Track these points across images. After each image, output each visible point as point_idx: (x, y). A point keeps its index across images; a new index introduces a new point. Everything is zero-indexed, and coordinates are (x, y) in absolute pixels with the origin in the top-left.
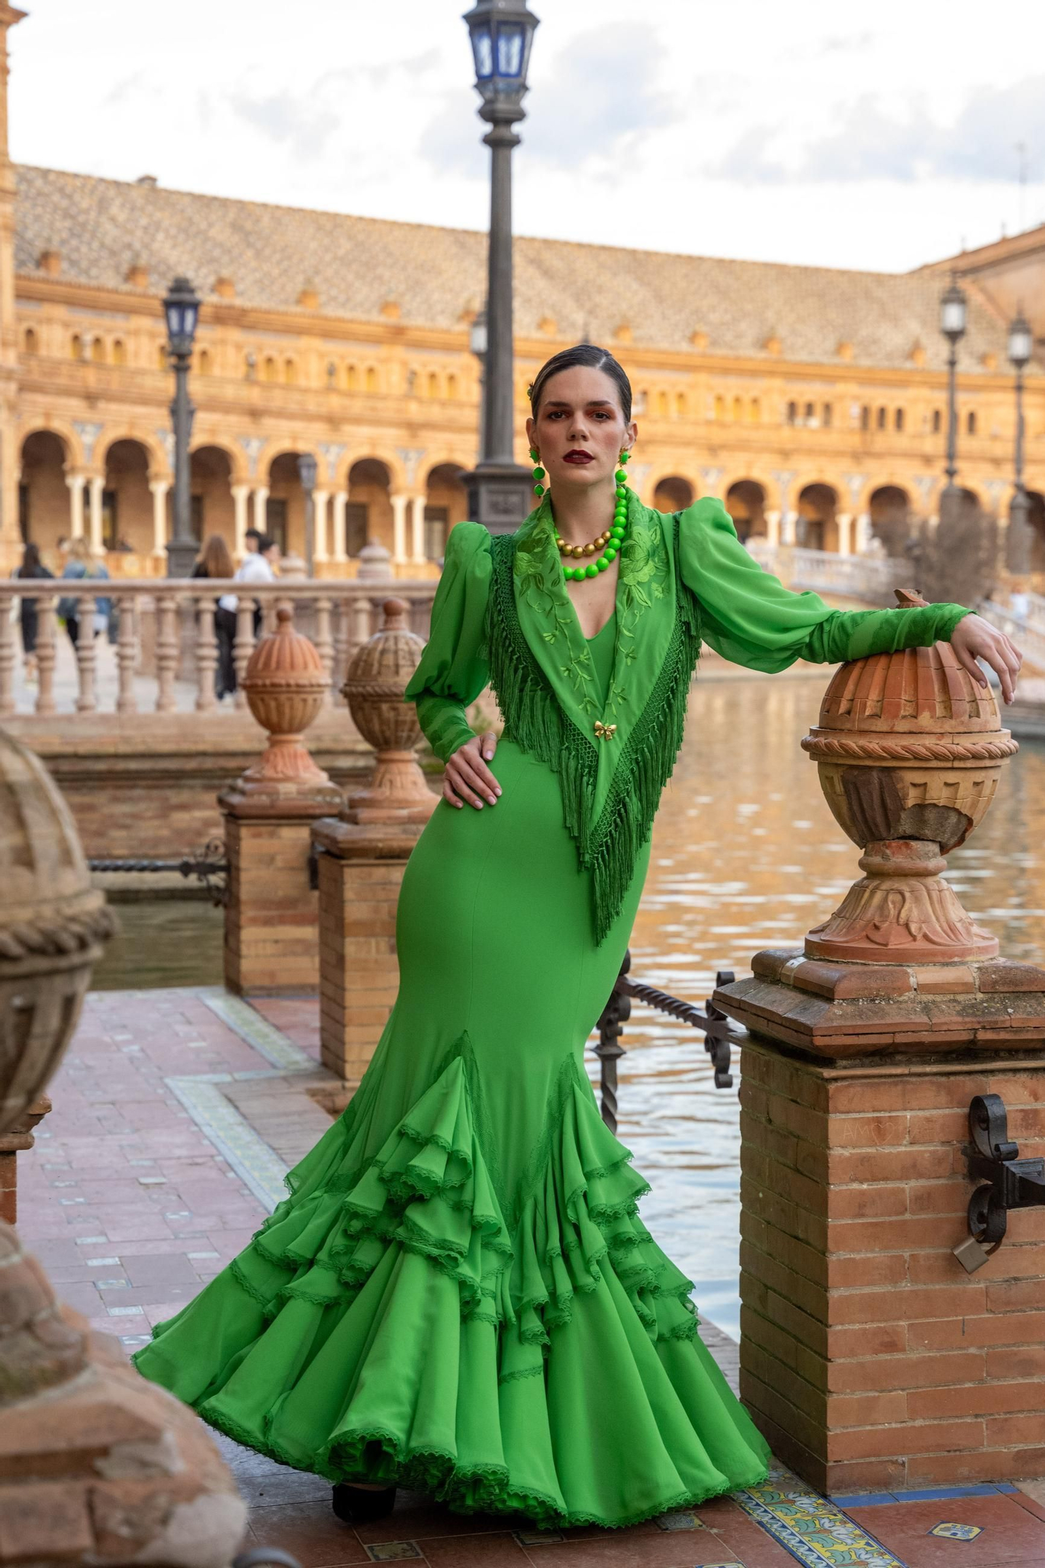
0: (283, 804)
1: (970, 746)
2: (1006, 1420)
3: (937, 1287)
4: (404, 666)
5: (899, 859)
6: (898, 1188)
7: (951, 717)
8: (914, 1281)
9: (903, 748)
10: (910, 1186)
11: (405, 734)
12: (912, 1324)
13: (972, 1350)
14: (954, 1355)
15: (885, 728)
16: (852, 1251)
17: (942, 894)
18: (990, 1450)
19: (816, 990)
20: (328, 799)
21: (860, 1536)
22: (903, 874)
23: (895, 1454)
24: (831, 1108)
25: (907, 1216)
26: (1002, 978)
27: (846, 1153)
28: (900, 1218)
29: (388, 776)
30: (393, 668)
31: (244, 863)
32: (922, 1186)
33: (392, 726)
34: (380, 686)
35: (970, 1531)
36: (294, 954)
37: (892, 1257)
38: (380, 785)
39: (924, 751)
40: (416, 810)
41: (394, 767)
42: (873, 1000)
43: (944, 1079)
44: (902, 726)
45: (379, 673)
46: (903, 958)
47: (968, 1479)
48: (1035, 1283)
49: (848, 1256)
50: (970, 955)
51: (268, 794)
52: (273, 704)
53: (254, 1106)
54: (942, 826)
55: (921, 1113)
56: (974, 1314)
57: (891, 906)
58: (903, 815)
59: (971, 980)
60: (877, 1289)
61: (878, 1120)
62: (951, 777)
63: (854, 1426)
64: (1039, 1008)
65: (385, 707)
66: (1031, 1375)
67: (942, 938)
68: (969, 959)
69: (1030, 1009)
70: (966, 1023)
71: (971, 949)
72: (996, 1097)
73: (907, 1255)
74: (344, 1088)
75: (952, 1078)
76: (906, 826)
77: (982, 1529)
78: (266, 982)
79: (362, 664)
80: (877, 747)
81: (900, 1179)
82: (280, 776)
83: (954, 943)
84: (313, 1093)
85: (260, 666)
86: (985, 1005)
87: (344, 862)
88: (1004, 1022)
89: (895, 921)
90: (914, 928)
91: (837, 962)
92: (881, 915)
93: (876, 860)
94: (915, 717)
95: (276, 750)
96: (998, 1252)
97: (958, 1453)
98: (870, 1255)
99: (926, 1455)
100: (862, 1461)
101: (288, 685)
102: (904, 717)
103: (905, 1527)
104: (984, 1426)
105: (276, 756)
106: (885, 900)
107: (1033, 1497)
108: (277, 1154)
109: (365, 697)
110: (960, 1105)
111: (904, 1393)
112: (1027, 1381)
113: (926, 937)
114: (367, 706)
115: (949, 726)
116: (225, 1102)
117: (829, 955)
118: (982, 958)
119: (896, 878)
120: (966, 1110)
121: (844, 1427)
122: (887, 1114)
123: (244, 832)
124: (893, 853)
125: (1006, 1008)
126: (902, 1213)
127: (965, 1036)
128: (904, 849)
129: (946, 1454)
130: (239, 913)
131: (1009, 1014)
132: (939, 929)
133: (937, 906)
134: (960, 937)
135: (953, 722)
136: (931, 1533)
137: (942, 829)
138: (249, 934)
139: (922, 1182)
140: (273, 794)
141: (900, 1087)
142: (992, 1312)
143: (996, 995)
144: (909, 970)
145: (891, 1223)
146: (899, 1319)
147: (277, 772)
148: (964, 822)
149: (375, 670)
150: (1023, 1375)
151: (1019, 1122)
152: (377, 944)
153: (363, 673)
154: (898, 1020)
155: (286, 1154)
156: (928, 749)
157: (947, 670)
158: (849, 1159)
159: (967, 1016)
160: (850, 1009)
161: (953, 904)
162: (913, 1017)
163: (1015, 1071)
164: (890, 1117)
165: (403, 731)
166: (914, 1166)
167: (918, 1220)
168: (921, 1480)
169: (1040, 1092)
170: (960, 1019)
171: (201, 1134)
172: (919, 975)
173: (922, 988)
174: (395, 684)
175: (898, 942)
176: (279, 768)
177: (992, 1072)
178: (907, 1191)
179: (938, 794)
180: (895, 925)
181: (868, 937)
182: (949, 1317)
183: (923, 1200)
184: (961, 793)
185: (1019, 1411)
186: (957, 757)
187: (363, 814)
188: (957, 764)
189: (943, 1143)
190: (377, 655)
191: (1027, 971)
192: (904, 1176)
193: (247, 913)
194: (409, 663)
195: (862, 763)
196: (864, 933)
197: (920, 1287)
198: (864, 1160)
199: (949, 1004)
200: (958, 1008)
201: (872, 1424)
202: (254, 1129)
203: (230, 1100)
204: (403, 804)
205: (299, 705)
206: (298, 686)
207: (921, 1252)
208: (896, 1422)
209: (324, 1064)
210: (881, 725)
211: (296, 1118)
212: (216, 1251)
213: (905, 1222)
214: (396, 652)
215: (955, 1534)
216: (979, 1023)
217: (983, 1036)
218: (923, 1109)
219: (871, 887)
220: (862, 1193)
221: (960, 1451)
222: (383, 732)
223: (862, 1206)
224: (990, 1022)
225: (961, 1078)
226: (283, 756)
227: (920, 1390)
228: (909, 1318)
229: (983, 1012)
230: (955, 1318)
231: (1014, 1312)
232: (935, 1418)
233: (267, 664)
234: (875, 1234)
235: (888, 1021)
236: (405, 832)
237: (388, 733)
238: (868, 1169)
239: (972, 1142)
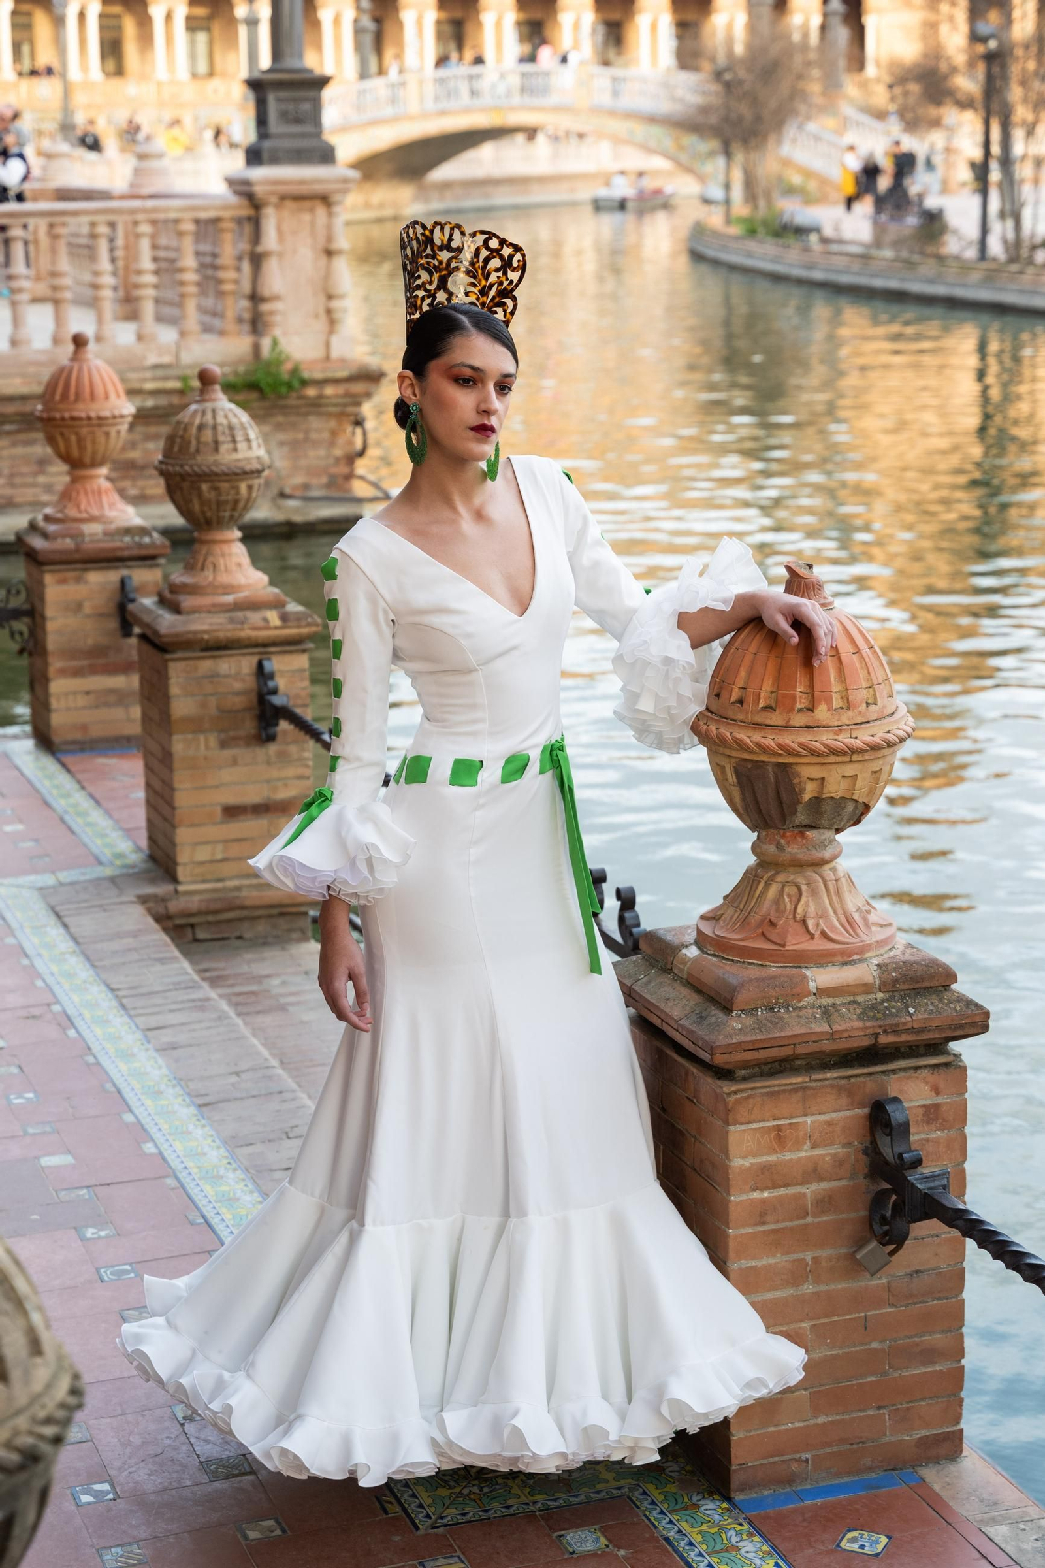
0: (88, 546)
1: (868, 739)
2: (908, 1409)
3: (839, 1286)
4: (224, 442)
5: (795, 850)
6: (800, 1193)
7: (848, 709)
8: (817, 1282)
9: (801, 745)
10: (811, 1190)
11: (227, 514)
12: (815, 1325)
13: (875, 1345)
14: (857, 1352)
15: (780, 723)
16: (754, 1258)
17: (839, 883)
18: (893, 1439)
19: (712, 994)
20: (137, 539)
21: (769, 1554)
22: (800, 865)
23: (798, 1452)
24: (730, 1120)
25: (809, 1220)
26: (904, 975)
27: (747, 1163)
28: (802, 1222)
29: (210, 559)
30: (212, 445)
31: (50, 612)
32: (823, 1190)
33: (214, 507)
34: (199, 466)
35: (877, 1542)
36: (107, 705)
37: (795, 1261)
38: (203, 569)
39: (822, 748)
40: (242, 595)
41: (217, 549)
42: (772, 1009)
43: (844, 1082)
44: (799, 720)
45: (198, 451)
46: (801, 959)
47: (871, 1469)
48: (936, 1274)
49: (749, 1265)
50: (868, 951)
51: (72, 537)
52: (73, 438)
53: (85, 924)
54: (839, 815)
55: (822, 1118)
56: (875, 1309)
57: (787, 900)
58: (800, 808)
59: (871, 980)
60: (779, 1294)
61: (779, 1128)
62: (849, 770)
63: (757, 1429)
64: (940, 1005)
65: (205, 487)
66: (933, 1363)
67: (841, 935)
68: (868, 955)
69: (931, 1008)
70: (867, 1028)
71: (870, 945)
72: (896, 1100)
73: (808, 1256)
74: (176, 891)
75: (853, 1080)
76: (801, 817)
77: (889, 1538)
78: (78, 736)
79: (178, 440)
80: (772, 744)
81: (802, 1184)
82: (84, 515)
83: (852, 940)
84: (143, 900)
85: (58, 397)
86: (886, 1004)
87: (168, 656)
88: (905, 1024)
89: (791, 916)
90: (811, 924)
91: (733, 960)
92: (777, 910)
93: (771, 849)
94: (812, 710)
95: (78, 486)
96: (901, 1252)
97: (860, 1445)
98: (771, 1261)
99: (828, 1450)
100: (765, 1461)
101: (89, 418)
102: (800, 710)
103: (812, 1539)
104: (887, 1417)
105: (78, 493)
106: (781, 893)
107: (937, 1488)
108: (117, 996)
109: (183, 477)
110: (861, 1105)
111: (807, 1392)
112: (929, 1369)
113: (823, 934)
114: (185, 485)
115: (846, 717)
116: (53, 920)
117: (723, 951)
118: (882, 951)
119: (791, 869)
120: (867, 1110)
121: (747, 1431)
122: (788, 1122)
123: (48, 579)
124: (788, 843)
125: (907, 1007)
126: (804, 1217)
127: (866, 1042)
128: (799, 839)
129: (848, 1447)
130: (46, 664)
131: (911, 1015)
132: (837, 924)
133: (834, 898)
134: (859, 931)
135: (850, 713)
136: (838, 1546)
137: (839, 818)
138: (58, 686)
139: (824, 1185)
140: (78, 536)
141: (800, 1094)
142: (893, 1305)
143: (896, 994)
144: (808, 973)
145: (792, 1229)
146: (802, 1321)
147: (80, 512)
148: (861, 808)
149: (193, 448)
150: (924, 1364)
151: (920, 1117)
152: (206, 740)
153: (180, 450)
154: (798, 1030)
155: (125, 997)
156: (825, 745)
157: (843, 656)
158: (749, 1169)
159: (868, 1020)
160: (749, 1021)
161: (850, 892)
162: (813, 1025)
163: (916, 1068)
164: (790, 1124)
165: (225, 511)
166: (815, 1170)
167: (819, 1223)
168: (824, 1475)
169: (942, 1086)
170: (860, 1024)
171: (33, 973)
172: (819, 977)
173: (822, 992)
174: (216, 463)
175: (798, 942)
176: (83, 507)
177: (893, 1071)
178: (809, 1196)
179: (835, 788)
180: (791, 922)
181: (763, 934)
182: (851, 1314)
183: (825, 1203)
184: (859, 783)
185: (922, 1399)
186: (854, 751)
187: (187, 602)
188: (855, 758)
189: (844, 1146)
190: (194, 430)
191: (927, 966)
192: (805, 1181)
193: (55, 664)
194: (229, 439)
195: (756, 758)
196: (760, 931)
197: (823, 1288)
198: (765, 1169)
199: (849, 1006)
200: (858, 1011)
201: (776, 1426)
202: (88, 959)
203: (58, 915)
204: (228, 589)
205: (101, 439)
206: (99, 418)
207: (823, 1253)
208: (799, 1421)
209: (152, 858)
210: (776, 719)
211: (129, 942)
212: (69, 1152)
213: (806, 1225)
214: (215, 427)
215: (862, 1547)
216: (880, 1027)
217: (884, 1039)
218: (824, 1113)
219: (765, 878)
220: (763, 1201)
221: (863, 1443)
222: (203, 513)
223: (763, 1214)
224: (891, 1025)
225: (862, 1079)
226: (86, 493)
227: (823, 1388)
228: (811, 1319)
229: (884, 1014)
230: (857, 1315)
231: (915, 1304)
232: (837, 1414)
233: (65, 396)
234: (776, 1241)
235: (788, 1032)
236: (232, 620)
237: (209, 514)
238: (767, 1176)
239: (874, 1142)
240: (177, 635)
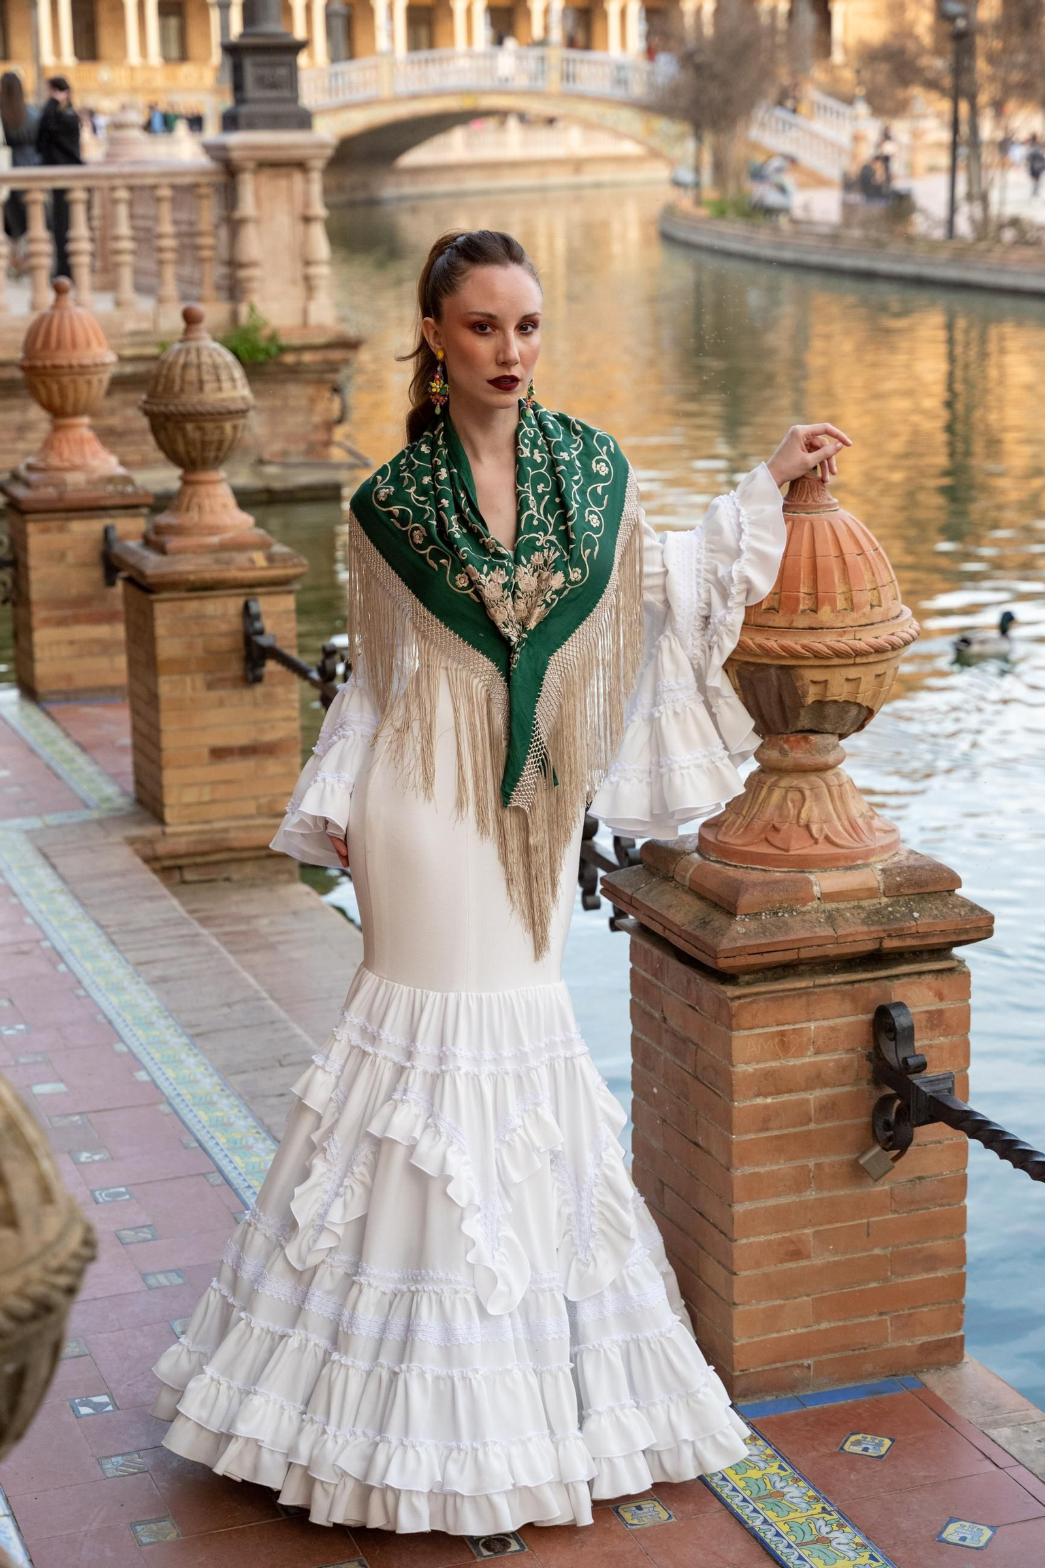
0: (72, 497)
1: (872, 641)
2: (910, 1315)
3: (842, 1193)
4: (208, 382)
5: (799, 755)
6: (803, 1099)
7: (852, 610)
8: (820, 1188)
9: (804, 647)
10: (814, 1096)
11: (212, 455)
12: (817, 1231)
13: (877, 1251)
14: (859, 1258)
15: (783, 625)
16: (757, 1165)
17: (843, 788)
18: (895, 1345)
19: (715, 899)
20: (120, 487)
21: (773, 1457)
22: (802, 770)
23: (801, 1358)
24: (734, 1025)
25: (812, 1126)
26: (908, 880)
27: (750, 1069)
28: (805, 1128)
29: (195, 500)
30: (197, 385)
31: (33, 561)
32: (827, 1096)
33: (199, 446)
34: (184, 405)
35: (880, 1444)
36: (92, 654)
37: (798, 1167)
38: (188, 509)
39: (825, 649)
40: (228, 536)
41: (202, 490)
42: (777, 913)
43: (848, 987)
44: (801, 622)
45: (182, 390)
46: (805, 864)
47: (872, 1375)
48: (939, 1181)
49: (752, 1171)
50: (873, 855)
51: (56, 486)
52: (55, 387)
53: (74, 864)
54: (842, 719)
55: (825, 1023)
56: (879, 1216)
57: (790, 805)
58: (802, 712)
59: (875, 884)
60: (782, 1200)
61: (782, 1034)
62: (853, 673)
63: (759, 1335)
64: (945, 910)
65: (189, 427)
66: (934, 1269)
67: (844, 839)
68: (872, 860)
69: (936, 912)
70: (871, 932)
71: (874, 850)
72: (900, 1005)
73: (811, 1163)
74: (164, 833)
75: (857, 986)
76: (805, 722)
77: (892, 1440)
78: (63, 686)
79: (162, 380)
80: (775, 645)
81: (805, 1089)
82: (67, 464)
83: (859, 845)
84: (131, 841)
85: (39, 344)
86: (890, 909)
87: (153, 597)
88: (909, 928)
89: (794, 822)
90: (814, 829)
91: (736, 866)
92: (781, 815)
93: (774, 754)
94: (815, 612)
95: (60, 435)
96: (903, 1158)
97: (862, 1351)
98: (775, 1167)
99: (831, 1356)
100: (767, 1368)
101: (71, 366)
102: (803, 611)
103: (816, 1443)
104: (889, 1323)
105: (60, 441)
106: (785, 798)
107: (938, 1393)
108: (106, 934)
109: (168, 417)
110: (865, 1011)
111: (810, 1299)
112: (931, 1276)
113: (827, 838)
114: (170, 426)
115: (851, 619)
116: (40, 860)
117: (726, 858)
118: (886, 856)
119: (795, 775)
120: (871, 1016)
121: (749, 1337)
122: (791, 1027)
123: (32, 528)
124: (792, 748)
125: (911, 911)
126: (808, 1123)
127: (870, 946)
128: (803, 744)
129: (851, 1353)
130: (29, 614)
131: (915, 920)
132: (840, 828)
133: (838, 803)
134: (863, 836)
135: (854, 615)
136: (842, 1448)
137: (842, 723)
138: (43, 636)
139: (828, 1091)
140: (60, 485)
141: (804, 999)
142: (896, 1212)
143: (901, 898)
144: (812, 877)
145: (795, 1135)
146: (804, 1227)
147: (62, 460)
148: (865, 712)
149: (177, 387)
150: (927, 1271)
151: (924, 1023)
152: (193, 681)
153: (165, 390)
154: (803, 934)
155: (115, 933)
156: (828, 647)
157: (848, 558)
158: (753, 1075)
159: (872, 924)
160: (753, 925)
161: (854, 797)
162: (817, 930)
163: (920, 973)
164: (794, 1029)
165: (210, 451)
166: (819, 1076)
167: (823, 1129)
168: (825, 1381)
169: (946, 991)
170: (865, 928)
171: (21, 910)
172: (823, 882)
173: (826, 897)
174: (201, 403)
175: (800, 847)
176: (66, 454)
177: (897, 976)
178: (812, 1102)
179: (839, 690)
180: (795, 827)
181: (767, 840)
182: (854, 1220)
183: (828, 1109)
184: (862, 687)
185: (923, 1306)
186: (859, 653)
187: (173, 543)
188: (858, 660)
189: (847, 1051)
190: (178, 371)
191: (931, 870)
192: (808, 1087)
193: (39, 614)
194: (213, 378)
195: (759, 661)
196: (763, 836)
197: (826, 1194)
198: (768, 1074)
199: (853, 911)
200: (863, 916)
201: (778, 1332)
202: (76, 897)
203: (46, 856)
204: (214, 530)
205: (83, 387)
206: (82, 366)
207: (826, 1160)
208: (802, 1327)
209: (139, 801)
210: (779, 620)
211: (117, 881)
212: (62, 1081)
213: (809, 1132)
214: (199, 367)
215: (866, 1449)
216: (885, 931)
217: (889, 944)
218: (828, 1019)
219: (768, 783)
220: (766, 1107)
221: (865, 1349)
222: (188, 453)
223: (766, 1120)
224: (896, 929)
225: (865, 984)
226: (68, 441)
227: (825, 1294)
228: (814, 1225)
229: (889, 919)
230: (859, 1221)
231: (917, 1210)
232: (839, 1320)
233: (46, 343)
234: (779, 1147)
235: (793, 936)
236: (217, 561)
237: (194, 454)
238: (772, 1083)
239: (877, 1047)
240: (163, 576)
